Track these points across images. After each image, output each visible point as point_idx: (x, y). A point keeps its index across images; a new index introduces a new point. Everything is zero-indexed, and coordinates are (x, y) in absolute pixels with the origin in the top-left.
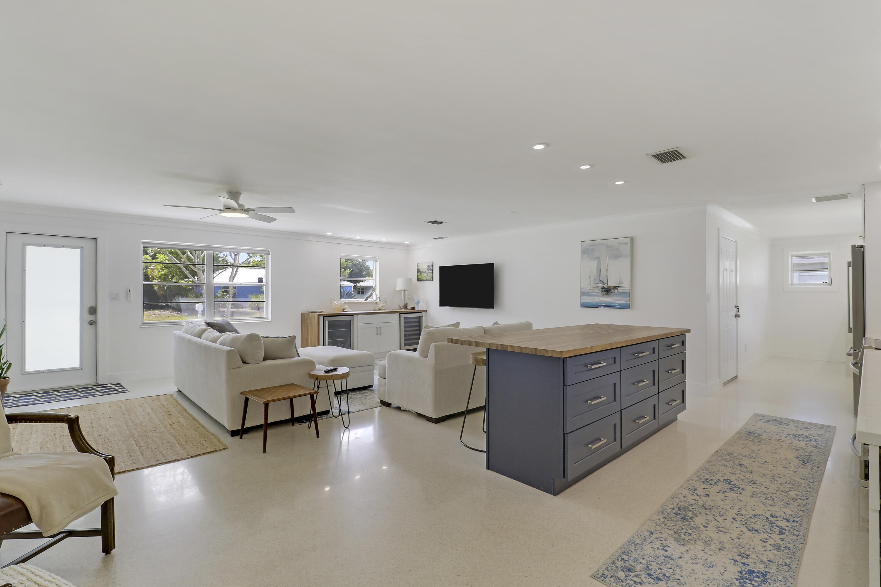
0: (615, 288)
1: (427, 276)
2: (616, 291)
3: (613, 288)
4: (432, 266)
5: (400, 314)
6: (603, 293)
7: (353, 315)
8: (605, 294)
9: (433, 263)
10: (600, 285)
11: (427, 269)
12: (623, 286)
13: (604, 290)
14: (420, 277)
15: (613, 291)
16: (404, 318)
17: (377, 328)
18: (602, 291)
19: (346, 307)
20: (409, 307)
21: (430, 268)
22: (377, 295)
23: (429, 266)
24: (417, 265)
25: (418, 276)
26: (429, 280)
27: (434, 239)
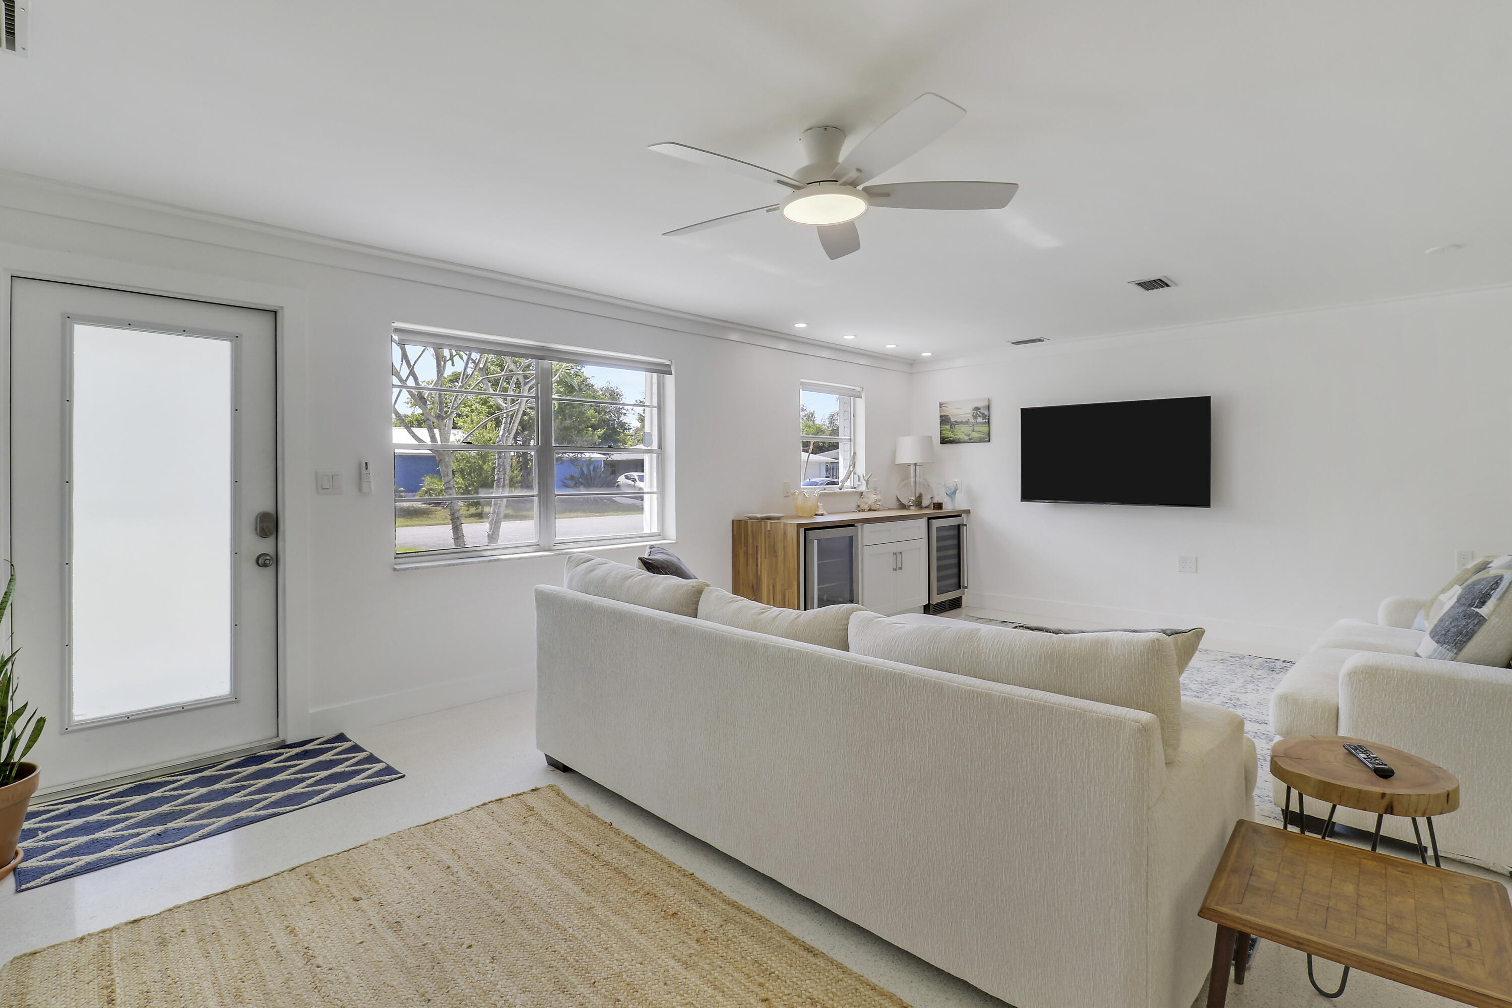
1: (973, 431)
4: (989, 407)
5: (929, 519)
7: (853, 525)
9: (989, 400)
11: (971, 415)
14: (949, 434)
16: (934, 529)
17: (895, 554)
20: (930, 503)
21: (983, 412)
22: (859, 476)
23: (980, 409)
24: (940, 408)
25: (941, 433)
26: (981, 440)
27: (1013, 343)
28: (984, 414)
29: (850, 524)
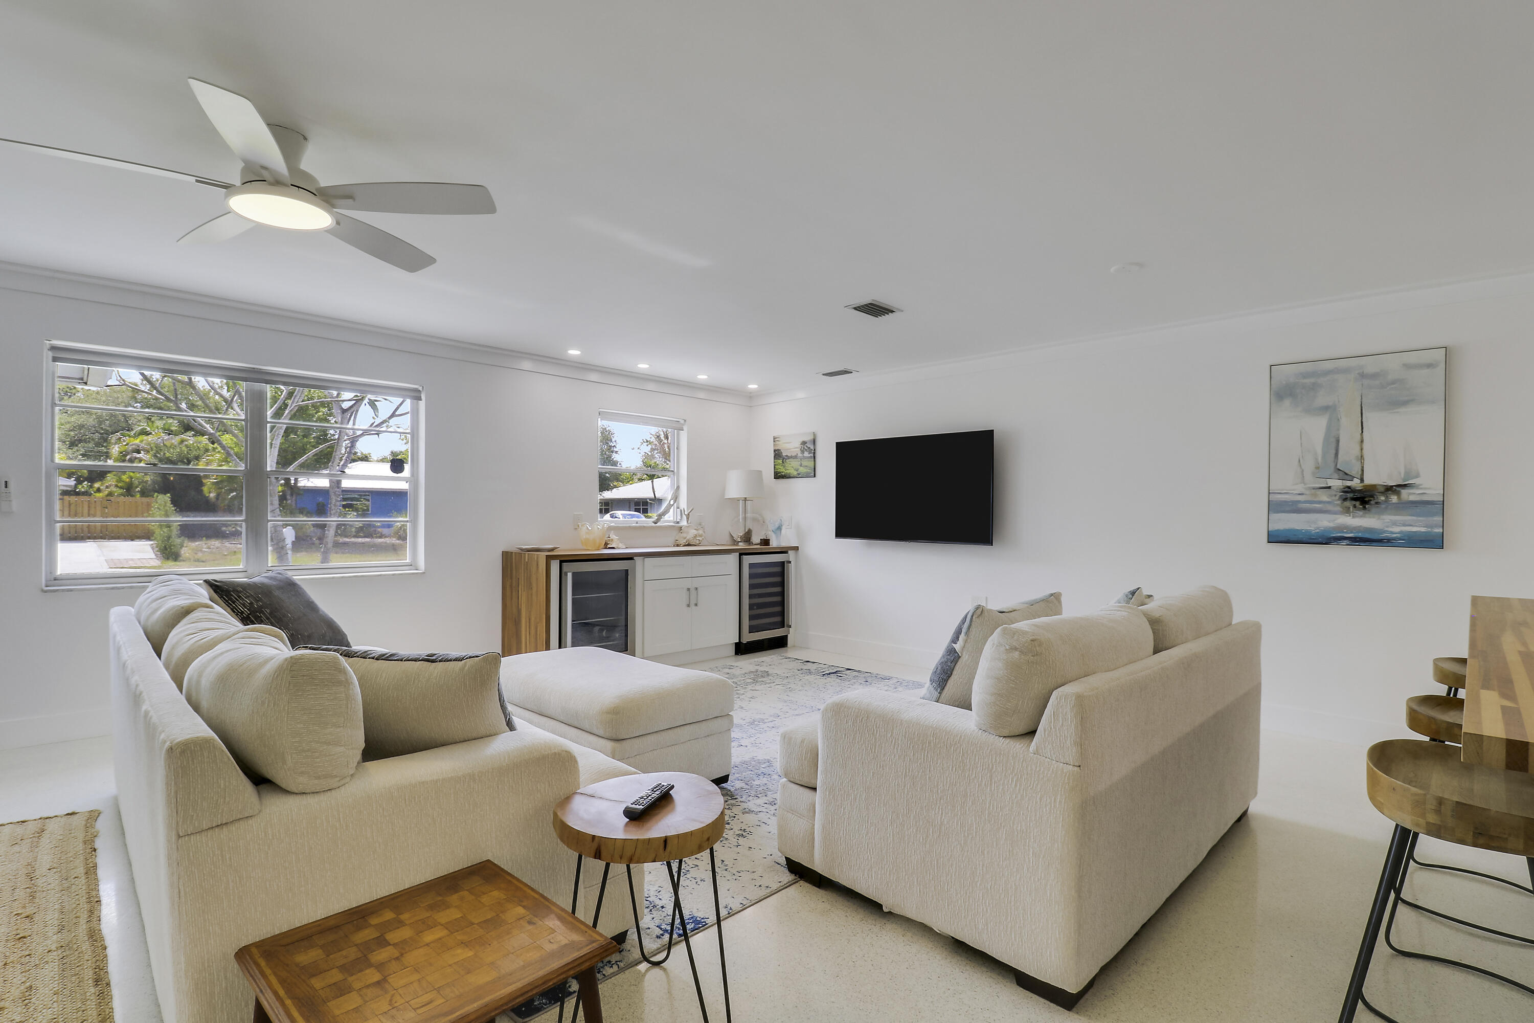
0: (1389, 489)
1: (801, 466)
2: (1394, 499)
3: (1382, 489)
4: (814, 442)
5: (741, 555)
6: (1348, 503)
7: (632, 559)
8: (1355, 506)
9: (814, 434)
10: (1336, 483)
11: (799, 449)
12: (1421, 485)
13: (1350, 495)
14: (781, 469)
15: (1383, 498)
16: (750, 564)
17: (689, 589)
18: (1345, 499)
19: (611, 538)
20: (756, 539)
21: (809, 446)
22: (681, 511)
23: (806, 443)
24: (774, 442)
25: (774, 467)
26: (807, 476)
27: (823, 375)
28: (810, 447)
29: (629, 558)
